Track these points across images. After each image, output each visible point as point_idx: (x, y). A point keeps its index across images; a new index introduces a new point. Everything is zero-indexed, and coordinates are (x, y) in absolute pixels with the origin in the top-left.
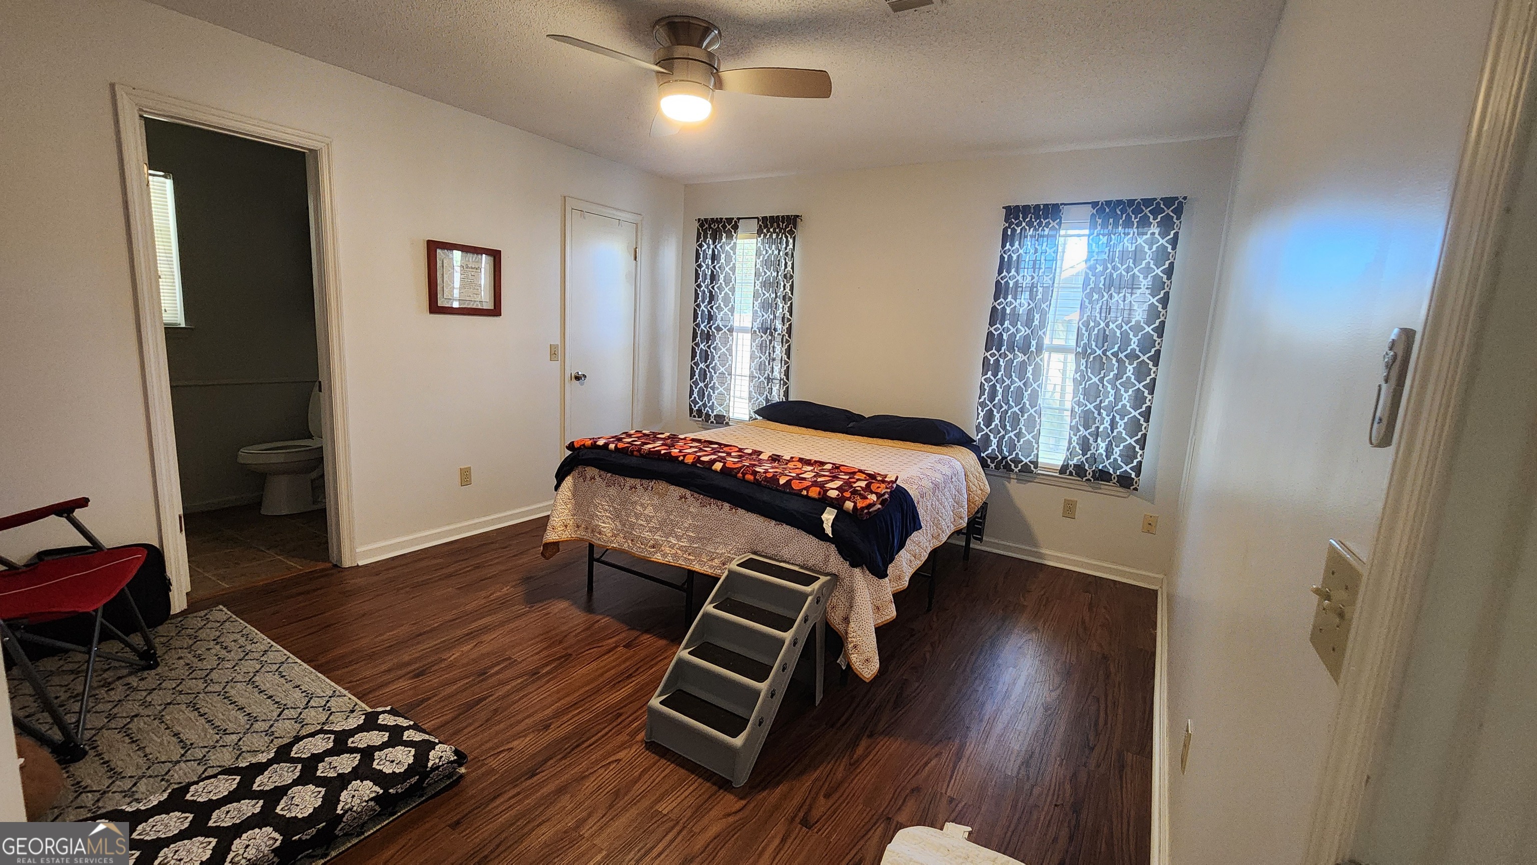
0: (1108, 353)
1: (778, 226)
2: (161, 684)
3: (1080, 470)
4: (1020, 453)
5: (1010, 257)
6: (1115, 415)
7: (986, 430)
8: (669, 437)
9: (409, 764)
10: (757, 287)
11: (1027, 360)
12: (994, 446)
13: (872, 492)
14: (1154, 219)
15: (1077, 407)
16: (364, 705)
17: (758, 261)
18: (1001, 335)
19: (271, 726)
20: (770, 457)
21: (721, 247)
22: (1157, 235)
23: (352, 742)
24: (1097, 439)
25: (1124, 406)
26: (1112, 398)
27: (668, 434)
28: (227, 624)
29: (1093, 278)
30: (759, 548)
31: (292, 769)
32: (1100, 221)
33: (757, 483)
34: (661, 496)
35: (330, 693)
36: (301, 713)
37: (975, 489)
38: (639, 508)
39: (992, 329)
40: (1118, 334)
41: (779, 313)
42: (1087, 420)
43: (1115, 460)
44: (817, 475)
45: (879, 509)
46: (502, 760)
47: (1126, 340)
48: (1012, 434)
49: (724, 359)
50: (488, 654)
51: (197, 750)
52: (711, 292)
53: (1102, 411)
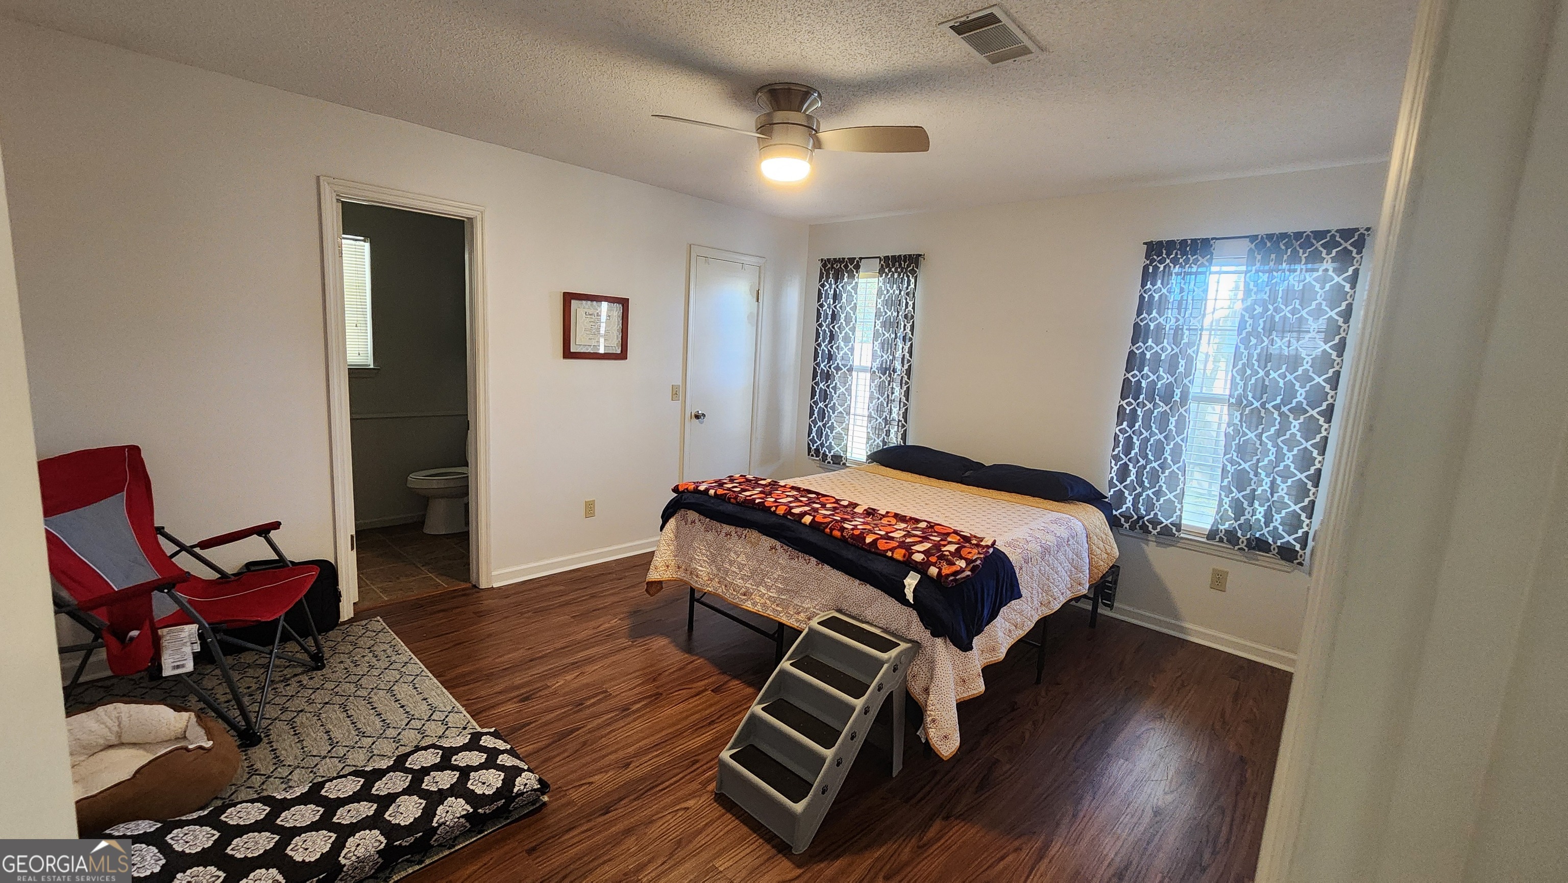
0: (1268, 406)
1: (900, 265)
2: (323, 684)
3: (1231, 537)
4: (1159, 514)
5: (1151, 297)
6: (1276, 477)
7: (1120, 486)
8: (770, 484)
9: (497, 788)
10: (877, 327)
11: (1169, 411)
12: (1129, 504)
13: (961, 558)
14: (1327, 254)
15: (1229, 465)
16: (475, 724)
17: (879, 301)
18: (1139, 382)
19: (399, 734)
20: (865, 510)
21: (842, 287)
22: (1330, 273)
23: (455, 760)
24: (1253, 502)
25: (1287, 467)
26: (1272, 457)
27: (769, 480)
28: (380, 634)
29: (1250, 321)
30: (844, 607)
31: (404, 778)
32: (1259, 257)
33: (843, 540)
34: (754, 545)
35: (449, 708)
36: (424, 725)
37: (1099, 552)
38: (732, 554)
39: (1129, 376)
40: (1281, 384)
41: (899, 354)
42: (1241, 480)
43: (1275, 528)
44: (908, 535)
45: (968, 576)
46: (582, 793)
47: (1290, 392)
48: (1150, 492)
49: (843, 399)
50: (587, 685)
51: (340, 748)
52: (831, 332)
53: (1259, 470)
